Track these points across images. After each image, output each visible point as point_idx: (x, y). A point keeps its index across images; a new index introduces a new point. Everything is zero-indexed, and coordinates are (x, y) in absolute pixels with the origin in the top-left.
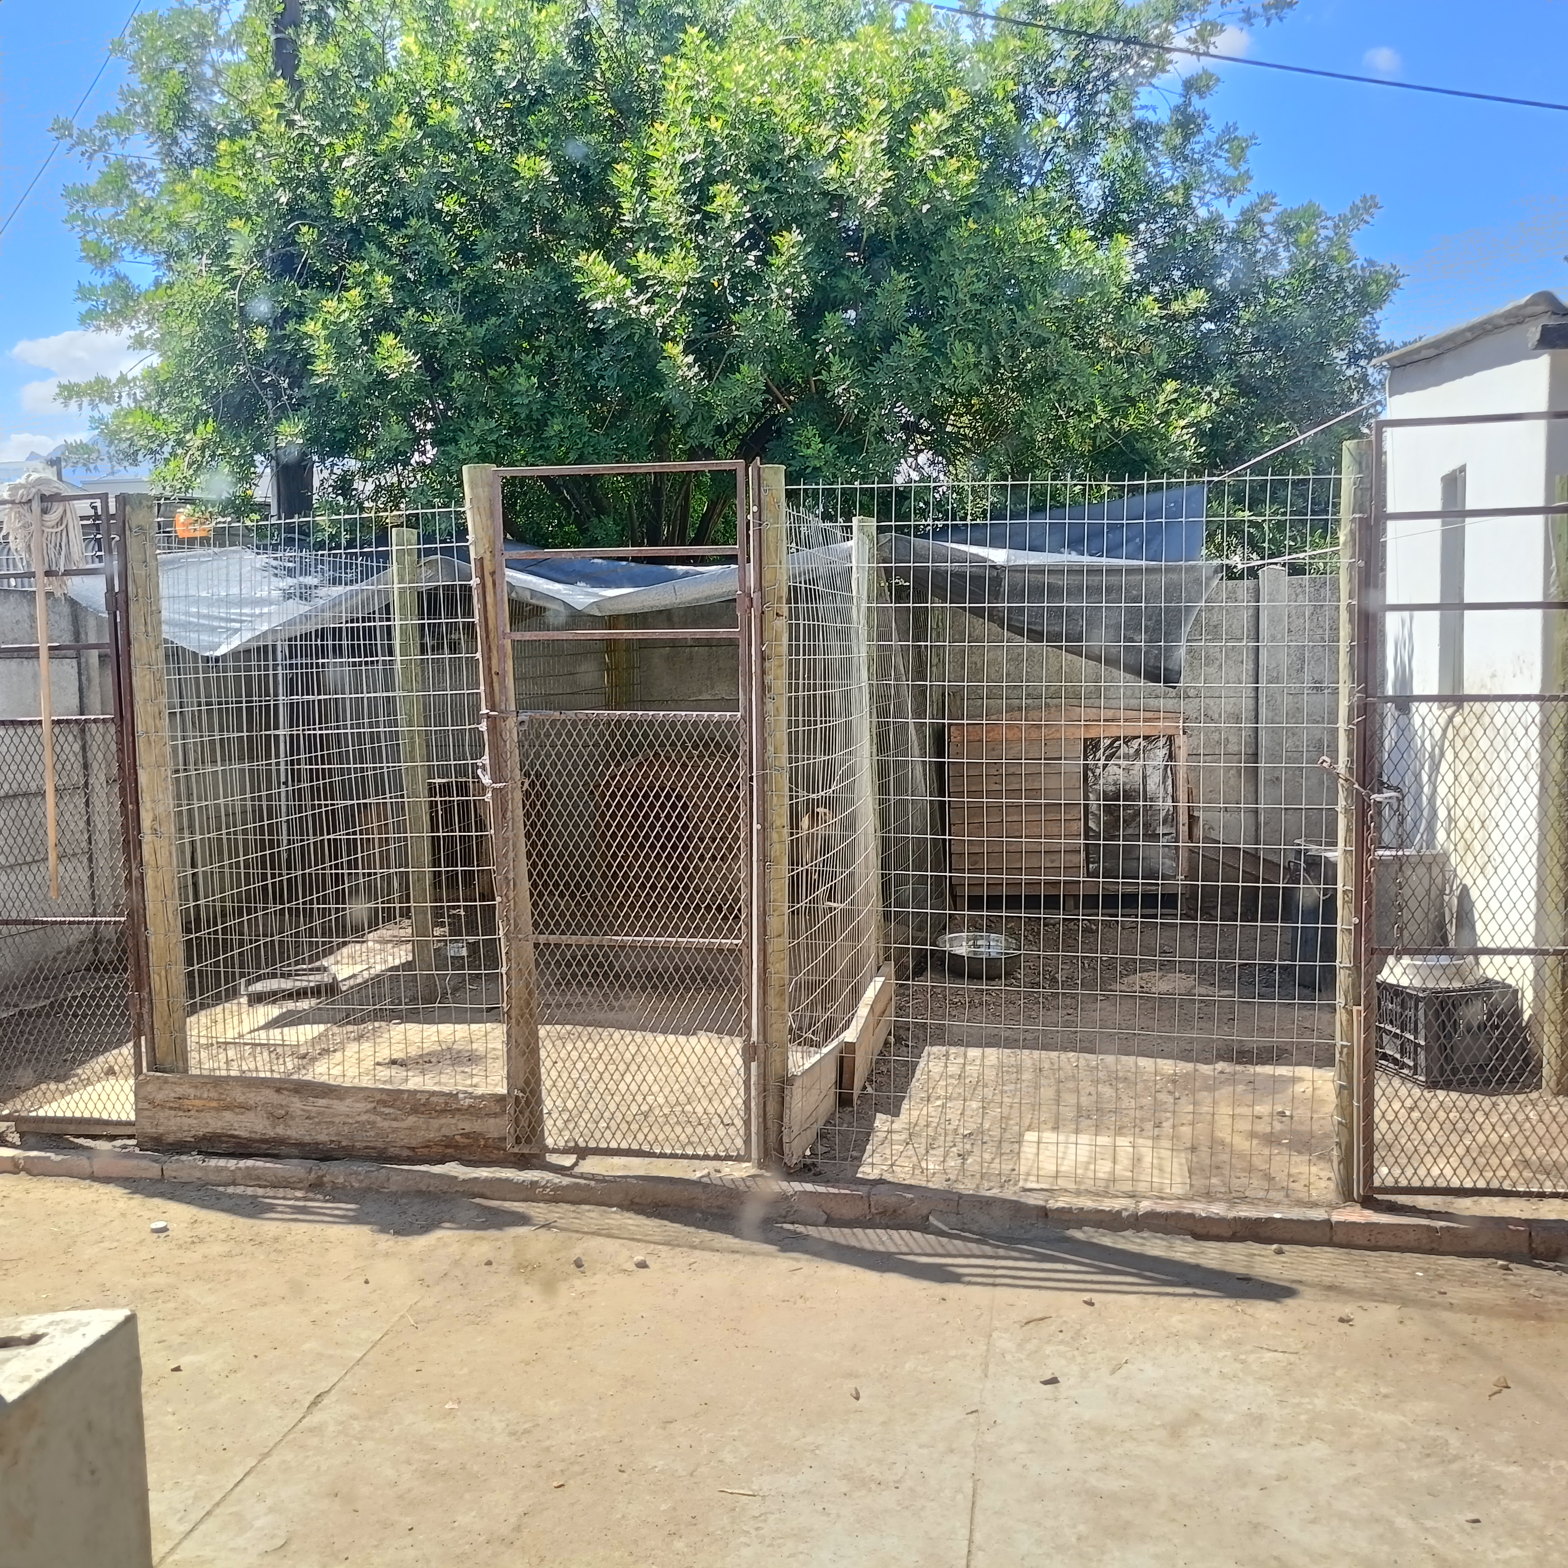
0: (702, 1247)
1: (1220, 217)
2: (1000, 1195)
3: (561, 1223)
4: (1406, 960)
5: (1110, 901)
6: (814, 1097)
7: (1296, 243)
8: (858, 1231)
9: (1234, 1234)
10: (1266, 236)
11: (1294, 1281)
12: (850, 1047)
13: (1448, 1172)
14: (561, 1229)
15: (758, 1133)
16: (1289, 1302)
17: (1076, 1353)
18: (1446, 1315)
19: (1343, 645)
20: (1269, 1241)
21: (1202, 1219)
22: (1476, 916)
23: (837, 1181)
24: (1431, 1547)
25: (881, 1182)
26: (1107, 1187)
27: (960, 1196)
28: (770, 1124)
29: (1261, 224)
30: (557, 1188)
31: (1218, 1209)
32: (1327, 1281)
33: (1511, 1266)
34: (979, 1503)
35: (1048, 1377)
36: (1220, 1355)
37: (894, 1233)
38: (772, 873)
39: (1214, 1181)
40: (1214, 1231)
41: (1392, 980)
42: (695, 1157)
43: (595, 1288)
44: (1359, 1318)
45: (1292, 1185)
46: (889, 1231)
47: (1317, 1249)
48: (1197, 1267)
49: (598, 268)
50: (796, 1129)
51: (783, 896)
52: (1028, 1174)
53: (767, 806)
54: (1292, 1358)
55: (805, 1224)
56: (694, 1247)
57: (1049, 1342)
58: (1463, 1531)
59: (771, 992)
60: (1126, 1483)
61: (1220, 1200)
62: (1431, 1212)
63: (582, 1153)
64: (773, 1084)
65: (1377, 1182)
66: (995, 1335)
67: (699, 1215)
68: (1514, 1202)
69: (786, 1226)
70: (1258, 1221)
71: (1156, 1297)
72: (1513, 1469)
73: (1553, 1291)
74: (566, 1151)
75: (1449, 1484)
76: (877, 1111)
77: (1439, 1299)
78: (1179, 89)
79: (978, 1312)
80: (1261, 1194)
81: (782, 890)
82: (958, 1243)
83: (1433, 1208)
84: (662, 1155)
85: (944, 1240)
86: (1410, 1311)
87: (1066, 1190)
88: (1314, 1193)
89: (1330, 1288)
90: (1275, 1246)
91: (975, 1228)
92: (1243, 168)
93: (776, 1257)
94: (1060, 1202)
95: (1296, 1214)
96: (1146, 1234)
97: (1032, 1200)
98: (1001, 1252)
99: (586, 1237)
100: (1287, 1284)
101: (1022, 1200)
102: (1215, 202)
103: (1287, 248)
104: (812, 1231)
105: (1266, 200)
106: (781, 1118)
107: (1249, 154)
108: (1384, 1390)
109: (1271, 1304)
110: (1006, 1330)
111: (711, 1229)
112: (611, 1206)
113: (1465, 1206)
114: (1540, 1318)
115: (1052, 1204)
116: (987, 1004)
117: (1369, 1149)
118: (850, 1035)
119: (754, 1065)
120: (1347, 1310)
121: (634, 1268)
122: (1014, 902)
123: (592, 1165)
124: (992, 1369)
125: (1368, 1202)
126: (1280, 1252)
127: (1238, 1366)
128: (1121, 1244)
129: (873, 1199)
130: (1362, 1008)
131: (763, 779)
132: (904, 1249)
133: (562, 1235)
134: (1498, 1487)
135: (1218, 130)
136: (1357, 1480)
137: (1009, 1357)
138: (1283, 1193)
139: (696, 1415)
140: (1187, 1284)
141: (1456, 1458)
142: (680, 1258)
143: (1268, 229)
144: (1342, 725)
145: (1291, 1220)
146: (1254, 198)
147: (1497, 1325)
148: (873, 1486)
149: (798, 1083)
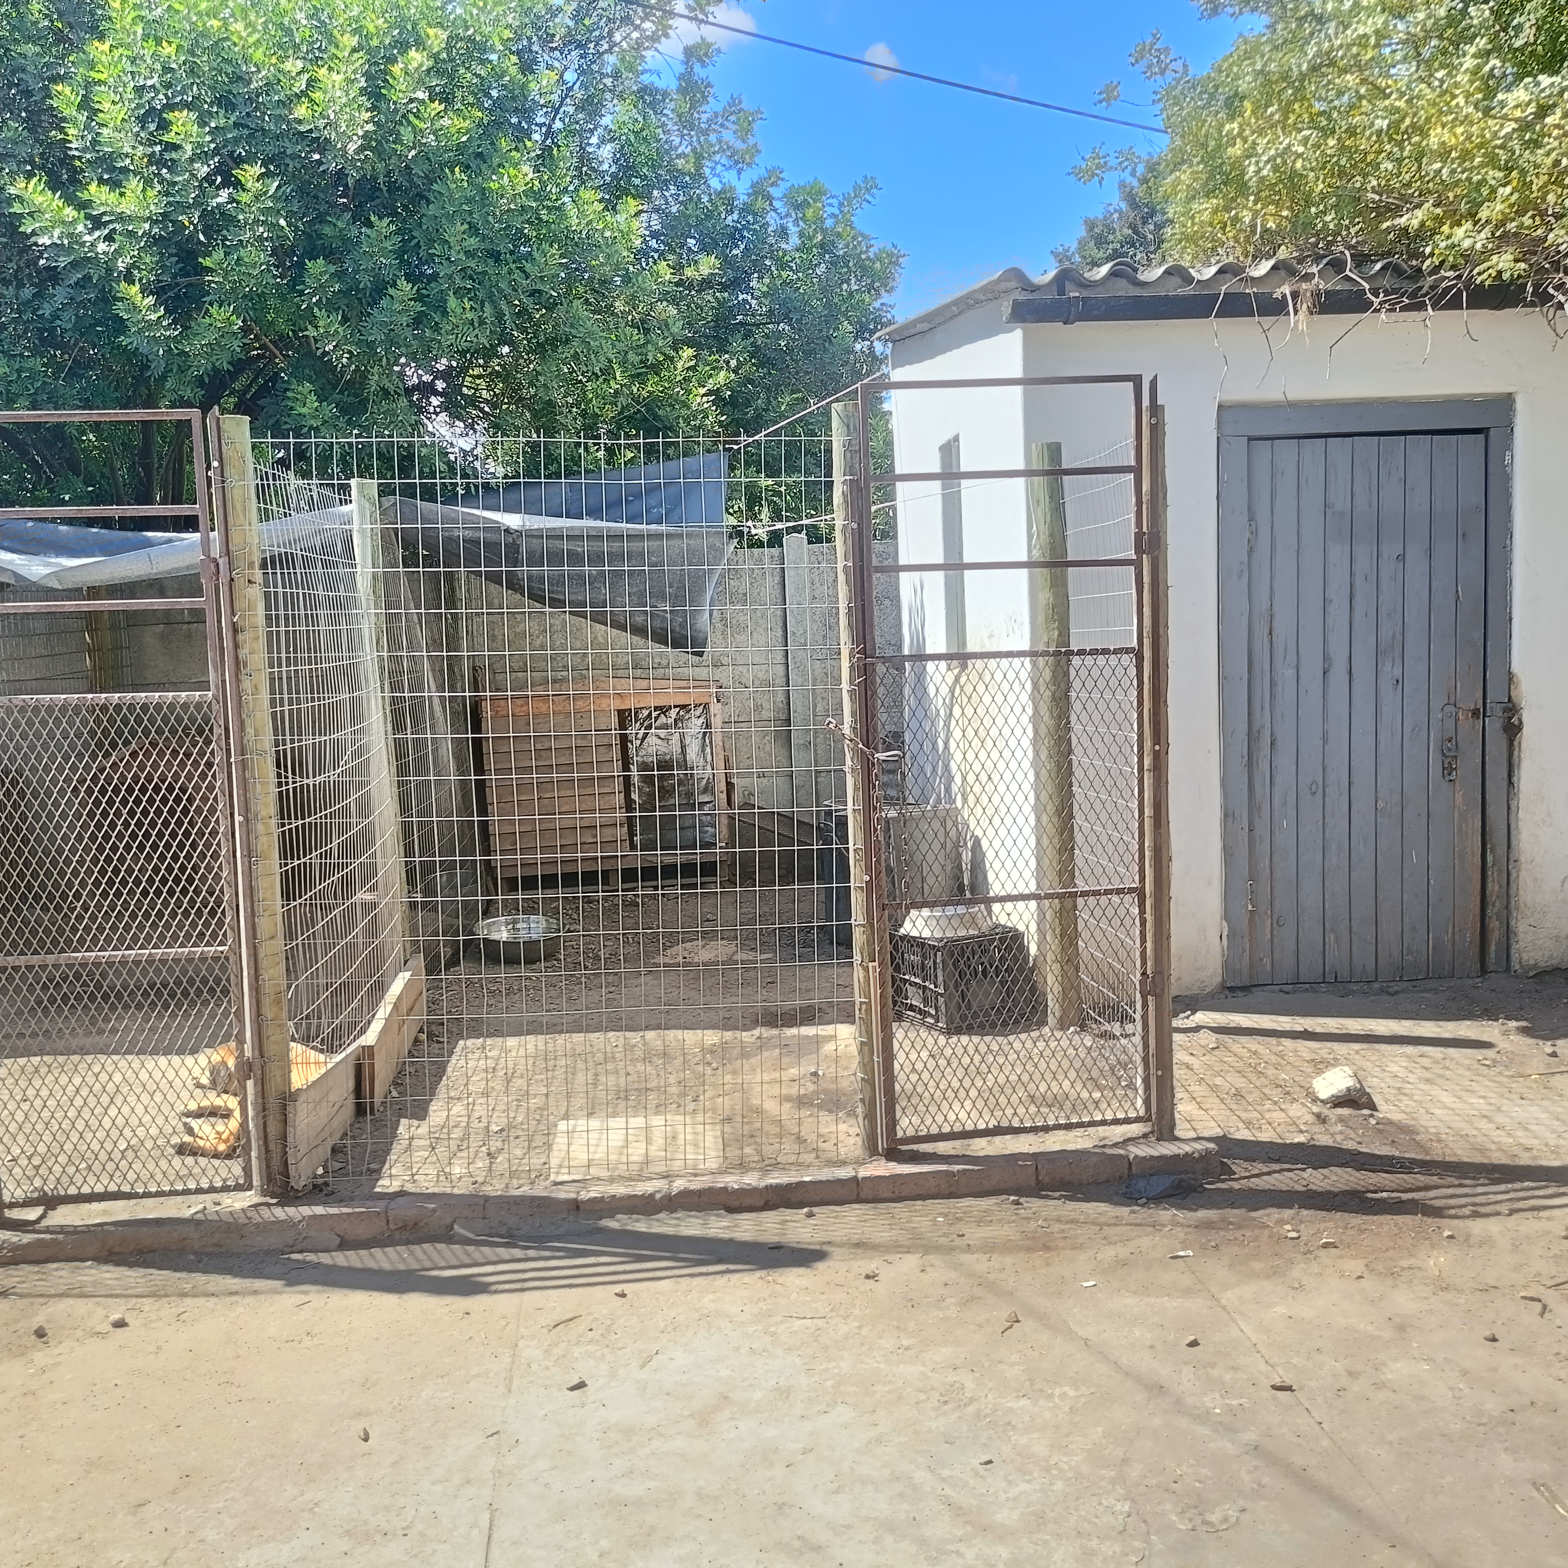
0: (194, 1294)
1: (732, 189)
2: (531, 1193)
3: (22, 1288)
4: (926, 912)
5: (649, 873)
6: (325, 1111)
7: (804, 219)
8: (376, 1251)
9: (767, 1202)
10: (775, 210)
11: (824, 1243)
12: (368, 1051)
13: (963, 1115)
14: (21, 1296)
15: (259, 1158)
16: (820, 1266)
17: (606, 1350)
18: (966, 1258)
19: (843, 606)
20: (799, 1205)
21: (735, 1191)
22: (988, 866)
23: (352, 1199)
24: (947, 1497)
25: (401, 1194)
26: (641, 1170)
27: (487, 1199)
28: (272, 1146)
29: (769, 198)
30: (15, 1248)
31: (751, 1180)
32: (855, 1238)
33: (1022, 1200)
34: (495, 1536)
35: (576, 1381)
36: (750, 1330)
37: (416, 1248)
38: (260, 869)
39: (748, 1150)
40: (747, 1202)
41: (915, 933)
42: (186, 1192)
43: (60, 1359)
44: (886, 1272)
45: (822, 1146)
46: (412, 1247)
47: (846, 1207)
48: (731, 1241)
49: (41, 199)
50: (303, 1148)
51: (273, 894)
52: (560, 1166)
53: (250, 795)
54: (820, 1323)
55: (315, 1251)
56: (184, 1295)
57: (578, 1343)
58: (976, 1474)
59: (266, 1001)
60: (652, 1484)
61: (752, 1169)
62: (950, 1156)
63: (50, 1202)
64: (273, 1103)
65: (900, 1134)
66: (521, 1344)
67: (192, 1257)
68: (1023, 1137)
69: (295, 1256)
70: (789, 1185)
71: (688, 1279)
72: (1023, 1402)
73: (1058, 1220)
74: (28, 1203)
75: (965, 1429)
76: (401, 1116)
77: (958, 1242)
78: (681, 57)
79: (503, 1322)
80: (793, 1158)
81: (272, 887)
82: (486, 1250)
83: (952, 1152)
84: (147, 1195)
85: (471, 1249)
86: (932, 1258)
87: (599, 1179)
88: (842, 1151)
89: (857, 1245)
90: (806, 1210)
91: (503, 1231)
92: (751, 141)
93: (281, 1293)
94: (593, 1192)
95: (826, 1174)
96: (679, 1215)
97: (563, 1194)
98: (531, 1253)
99: (52, 1300)
100: (818, 1247)
101: (553, 1195)
102: (725, 174)
103: (796, 222)
104: (325, 1258)
105: (774, 175)
106: (284, 1138)
107: (756, 127)
108: (906, 1343)
109: (801, 1271)
110: (533, 1337)
111: (205, 1272)
112: (84, 1260)
113: (981, 1147)
114: (1047, 1248)
115: (584, 1196)
116: (527, 990)
117: (891, 1103)
118: (370, 1038)
119: (250, 1084)
120: (873, 1265)
121: (110, 1328)
122: (550, 881)
123: (63, 1216)
124: (516, 1382)
125: (892, 1154)
126: (810, 1215)
127: (768, 1339)
128: (657, 1229)
129: (391, 1214)
130: (876, 964)
131: (244, 765)
132: (427, 1264)
133: (21, 1303)
134: (1009, 1423)
135: (724, 100)
136: (879, 1440)
137: (535, 1367)
138: (813, 1155)
139: (174, 1492)
140: (719, 1261)
141: (972, 1400)
142: (167, 1309)
143: (777, 204)
144: (845, 686)
145: (821, 1182)
146: (763, 173)
147: (1008, 1260)
148: (378, 1538)
149: (302, 1098)
